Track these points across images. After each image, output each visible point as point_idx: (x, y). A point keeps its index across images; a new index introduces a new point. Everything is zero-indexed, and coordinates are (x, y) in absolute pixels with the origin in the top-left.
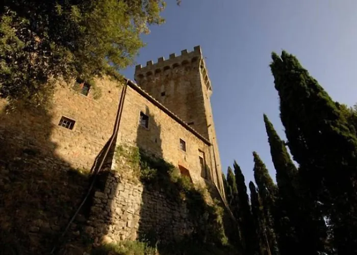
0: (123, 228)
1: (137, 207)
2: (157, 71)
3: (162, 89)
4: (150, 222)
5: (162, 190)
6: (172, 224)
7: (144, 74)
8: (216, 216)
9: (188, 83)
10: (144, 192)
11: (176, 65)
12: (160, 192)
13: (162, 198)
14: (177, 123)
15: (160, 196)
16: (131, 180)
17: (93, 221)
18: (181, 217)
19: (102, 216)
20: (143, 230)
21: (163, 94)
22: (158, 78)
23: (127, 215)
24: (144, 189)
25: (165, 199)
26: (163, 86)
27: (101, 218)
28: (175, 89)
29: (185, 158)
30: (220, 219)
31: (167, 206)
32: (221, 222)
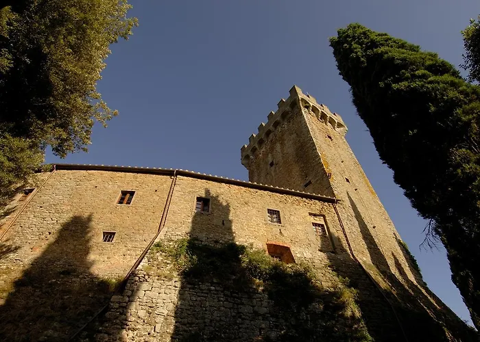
0: (149, 334)
1: (171, 306)
2: (261, 142)
3: (270, 159)
4: (194, 323)
5: (215, 281)
6: (236, 324)
7: (249, 152)
8: (343, 306)
9: (294, 136)
10: (182, 288)
11: (276, 124)
12: (212, 284)
13: (216, 290)
14: (260, 192)
15: (213, 288)
16: (163, 276)
17: (106, 327)
18: (256, 314)
19: (118, 321)
20: (181, 335)
21: (272, 164)
22: (263, 149)
23: (155, 317)
24: (182, 283)
25: (222, 292)
26: (270, 156)
27: (117, 324)
28: (282, 151)
29: (281, 233)
30: (353, 310)
31: (227, 300)
32: (358, 314)
